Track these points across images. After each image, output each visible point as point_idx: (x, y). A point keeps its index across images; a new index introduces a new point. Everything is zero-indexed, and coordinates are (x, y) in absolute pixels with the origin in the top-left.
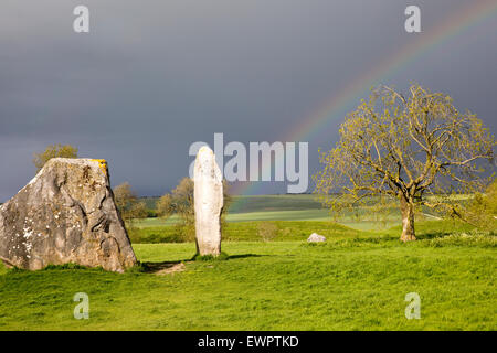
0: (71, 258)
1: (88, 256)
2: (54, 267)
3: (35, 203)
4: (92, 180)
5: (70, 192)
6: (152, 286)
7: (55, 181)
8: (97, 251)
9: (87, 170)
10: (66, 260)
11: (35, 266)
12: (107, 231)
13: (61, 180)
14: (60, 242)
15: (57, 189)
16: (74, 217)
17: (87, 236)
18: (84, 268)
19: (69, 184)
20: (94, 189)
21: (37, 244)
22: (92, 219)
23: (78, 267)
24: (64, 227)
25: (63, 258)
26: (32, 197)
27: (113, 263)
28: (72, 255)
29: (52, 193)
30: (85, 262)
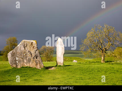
0: (28, 65)
1: (32, 65)
2: (24, 67)
3: (19, 51)
4: (33, 46)
5: (28, 49)
6: (49, 73)
7: (24, 46)
8: (34, 63)
9: (32, 43)
10: (27, 66)
11: (19, 67)
12: (37, 59)
13: (25, 46)
14: (25, 61)
15: (25, 48)
16: (29, 55)
17: (32, 60)
18: (31, 68)
19: (28, 47)
20: (34, 48)
21: (19, 61)
22: (33, 55)
23: (30, 68)
24: (26, 57)
25: (26, 65)
26: (18, 50)
27: (38, 67)
28: (28, 64)
29: (23, 49)
30: (31, 66)
